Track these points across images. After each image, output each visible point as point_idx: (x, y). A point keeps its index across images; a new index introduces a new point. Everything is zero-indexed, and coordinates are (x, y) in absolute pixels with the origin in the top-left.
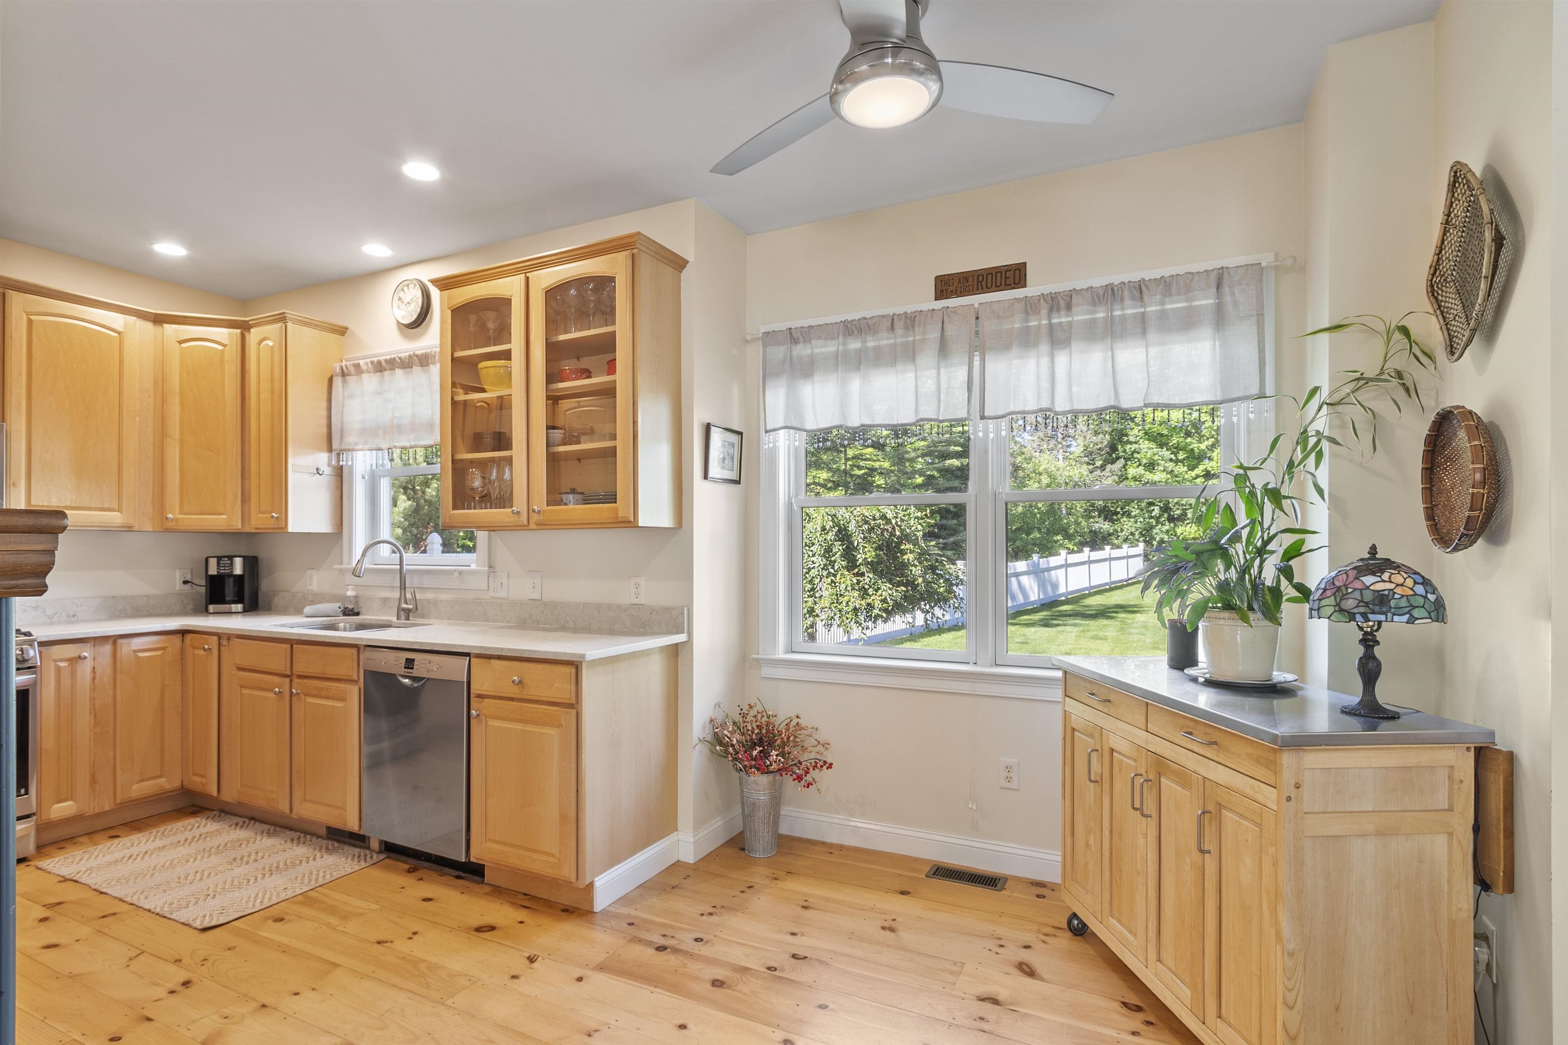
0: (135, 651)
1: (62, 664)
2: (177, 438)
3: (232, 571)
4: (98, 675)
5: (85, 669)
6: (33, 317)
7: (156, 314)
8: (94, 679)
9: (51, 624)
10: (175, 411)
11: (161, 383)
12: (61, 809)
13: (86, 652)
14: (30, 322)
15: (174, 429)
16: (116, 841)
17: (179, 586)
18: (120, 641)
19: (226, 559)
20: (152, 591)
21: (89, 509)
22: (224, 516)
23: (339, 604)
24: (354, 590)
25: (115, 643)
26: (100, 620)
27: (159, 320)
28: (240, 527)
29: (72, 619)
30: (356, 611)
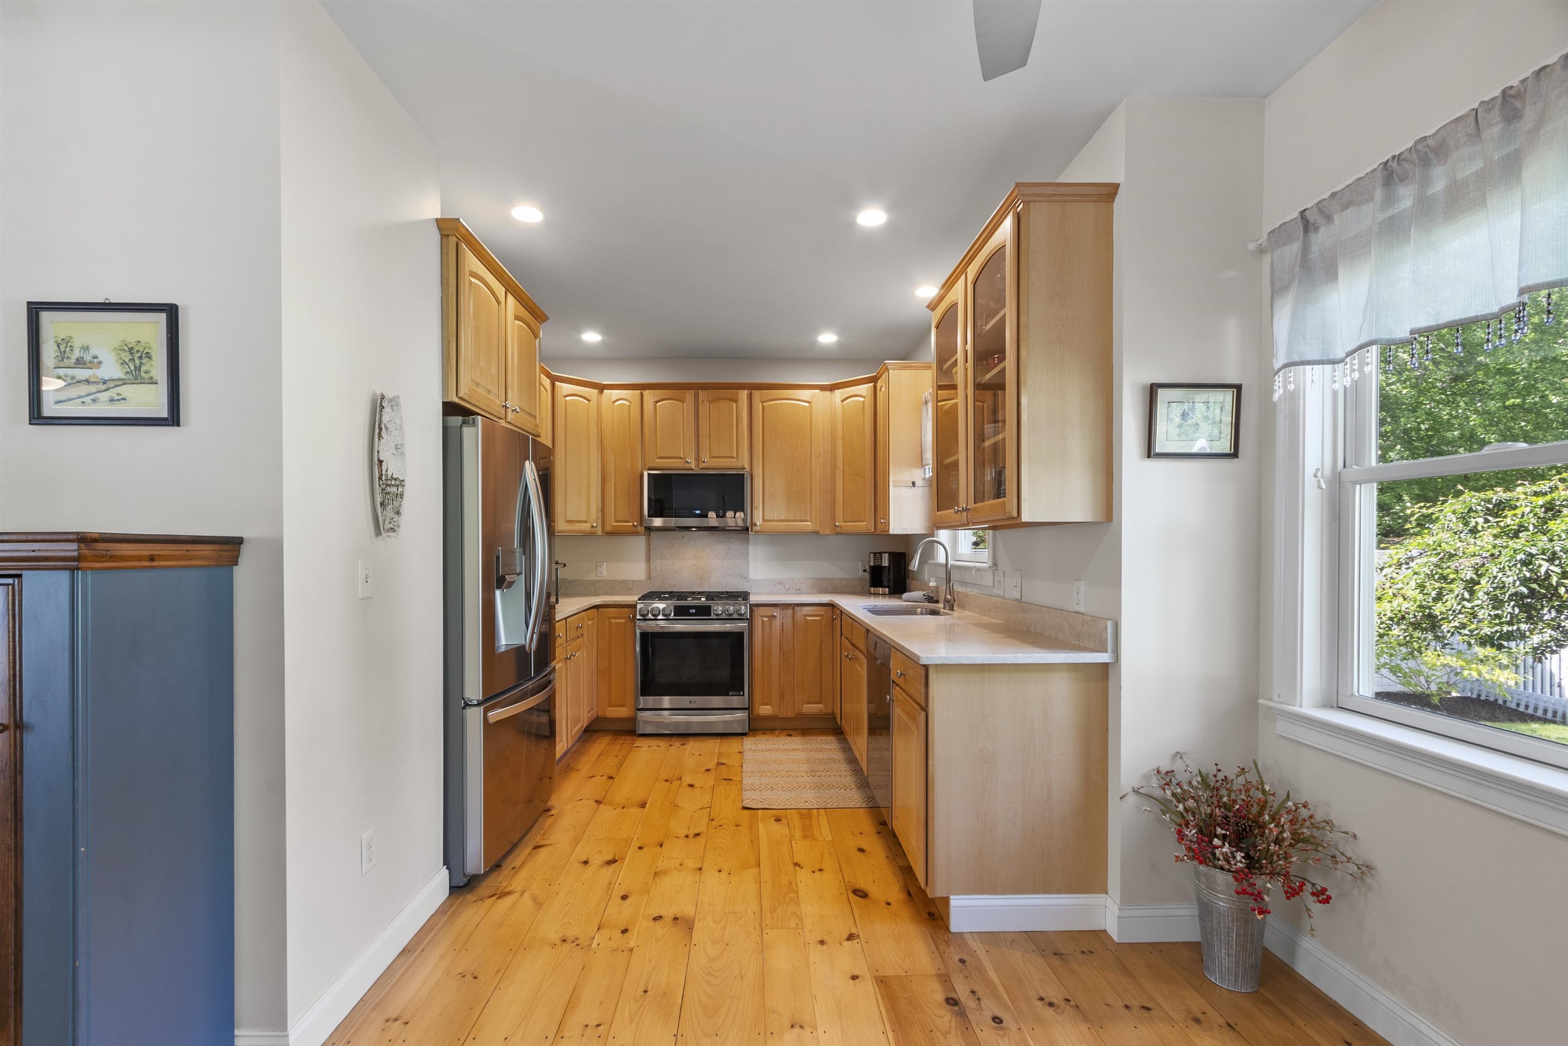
0: (805, 616)
1: (765, 619)
2: (841, 469)
3: (882, 564)
4: (785, 628)
5: (777, 623)
6: (765, 404)
7: (830, 385)
8: (783, 631)
9: (788, 594)
10: (840, 449)
11: (833, 432)
12: (765, 710)
13: (776, 612)
14: (763, 406)
15: (840, 465)
16: (790, 738)
17: (861, 573)
18: (796, 608)
19: (878, 555)
20: (847, 576)
21: (794, 521)
22: (865, 523)
23: (924, 593)
24: (936, 581)
25: (793, 609)
26: (813, 593)
27: (832, 388)
28: (873, 531)
29: (799, 592)
30: (935, 599)
